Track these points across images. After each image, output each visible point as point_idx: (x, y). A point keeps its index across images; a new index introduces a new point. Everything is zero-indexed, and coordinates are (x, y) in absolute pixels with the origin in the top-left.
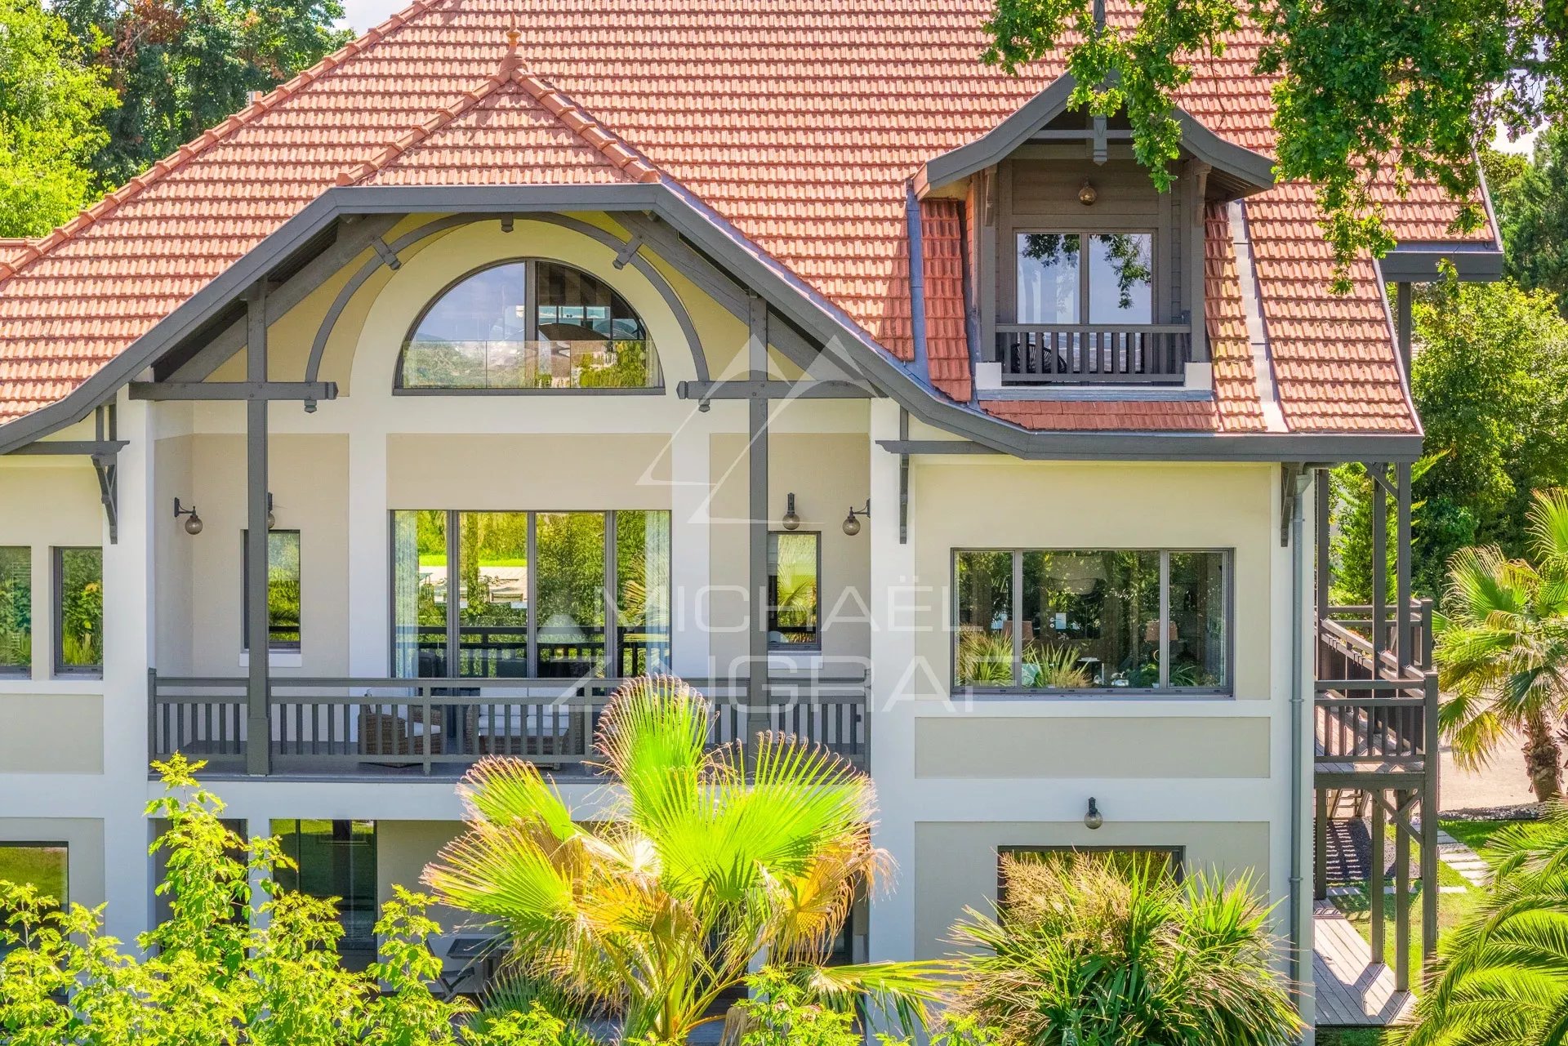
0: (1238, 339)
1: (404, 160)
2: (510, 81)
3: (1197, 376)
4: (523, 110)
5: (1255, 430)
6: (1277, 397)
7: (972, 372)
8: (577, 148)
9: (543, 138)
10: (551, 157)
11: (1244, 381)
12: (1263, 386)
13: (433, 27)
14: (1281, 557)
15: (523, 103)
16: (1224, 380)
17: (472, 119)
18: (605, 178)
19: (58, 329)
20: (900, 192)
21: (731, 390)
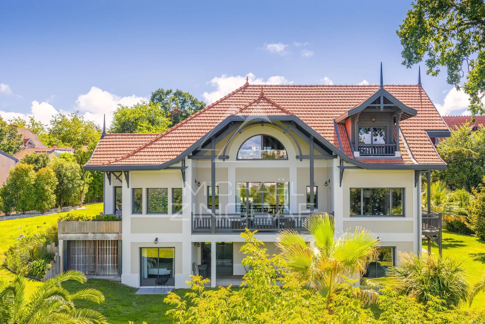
0: (403, 147)
1: (243, 111)
2: (262, 97)
3: (398, 154)
4: (265, 102)
5: (412, 164)
6: (414, 158)
7: (353, 153)
8: (277, 109)
9: (270, 107)
10: (272, 110)
11: (407, 155)
12: (410, 156)
13: (240, 94)
14: (415, 189)
15: (265, 101)
16: (403, 155)
17: (256, 104)
18: (284, 114)
19: (172, 146)
20: (333, 122)
21: (306, 157)
